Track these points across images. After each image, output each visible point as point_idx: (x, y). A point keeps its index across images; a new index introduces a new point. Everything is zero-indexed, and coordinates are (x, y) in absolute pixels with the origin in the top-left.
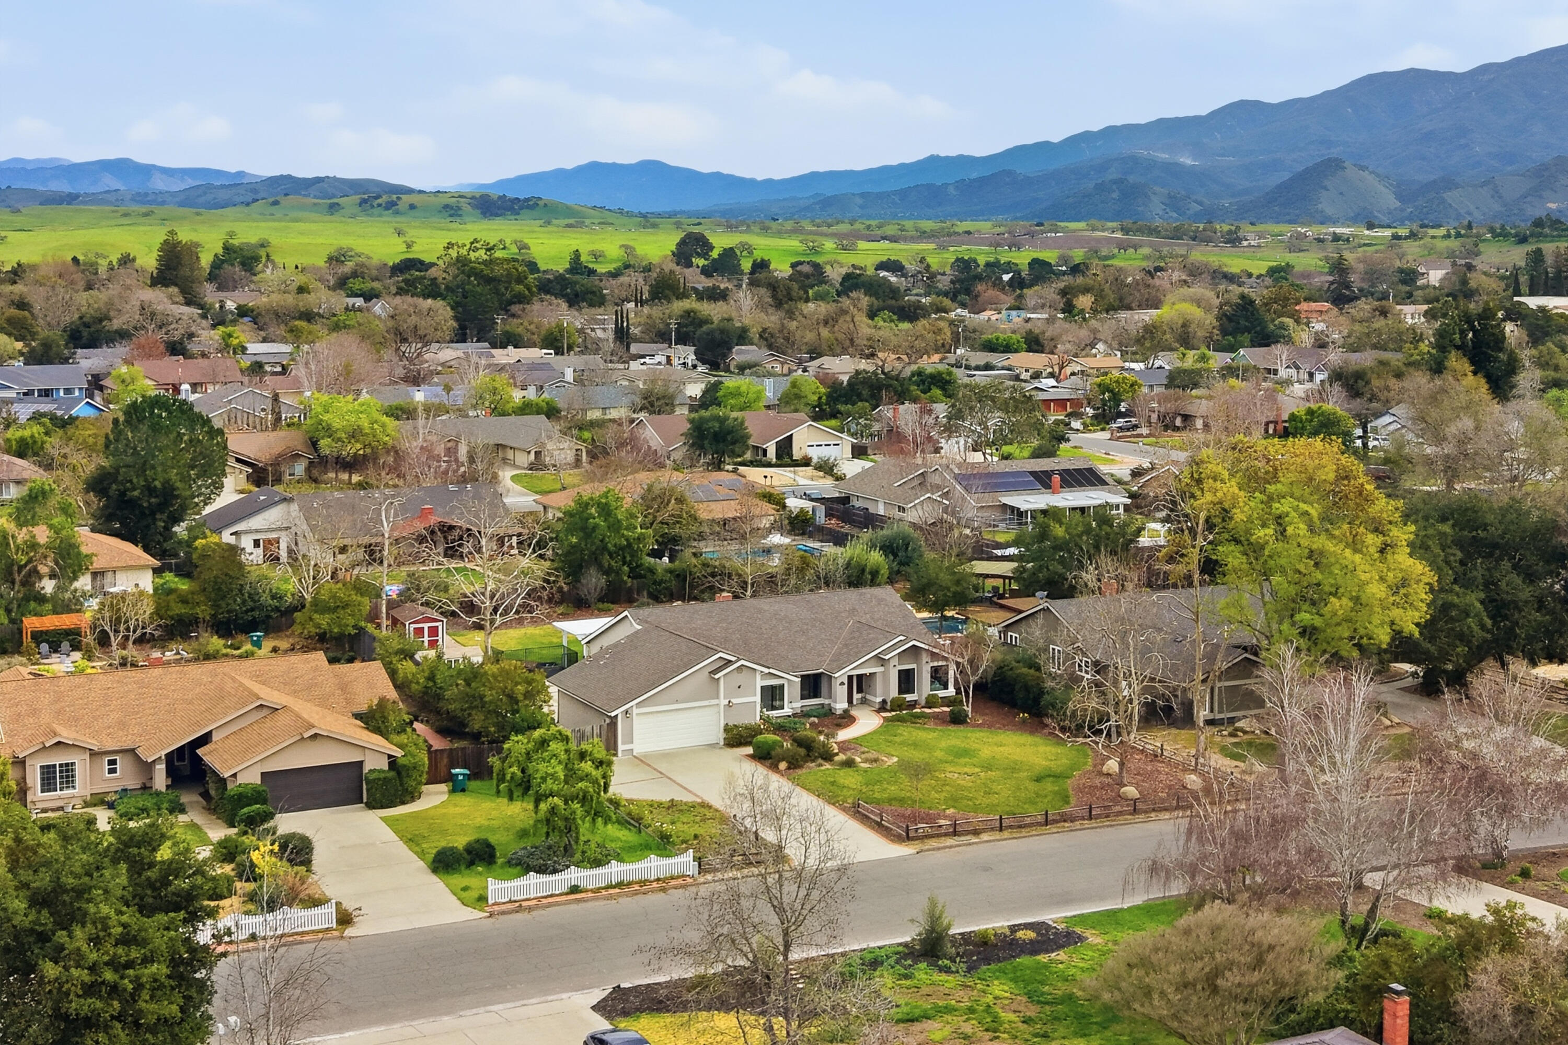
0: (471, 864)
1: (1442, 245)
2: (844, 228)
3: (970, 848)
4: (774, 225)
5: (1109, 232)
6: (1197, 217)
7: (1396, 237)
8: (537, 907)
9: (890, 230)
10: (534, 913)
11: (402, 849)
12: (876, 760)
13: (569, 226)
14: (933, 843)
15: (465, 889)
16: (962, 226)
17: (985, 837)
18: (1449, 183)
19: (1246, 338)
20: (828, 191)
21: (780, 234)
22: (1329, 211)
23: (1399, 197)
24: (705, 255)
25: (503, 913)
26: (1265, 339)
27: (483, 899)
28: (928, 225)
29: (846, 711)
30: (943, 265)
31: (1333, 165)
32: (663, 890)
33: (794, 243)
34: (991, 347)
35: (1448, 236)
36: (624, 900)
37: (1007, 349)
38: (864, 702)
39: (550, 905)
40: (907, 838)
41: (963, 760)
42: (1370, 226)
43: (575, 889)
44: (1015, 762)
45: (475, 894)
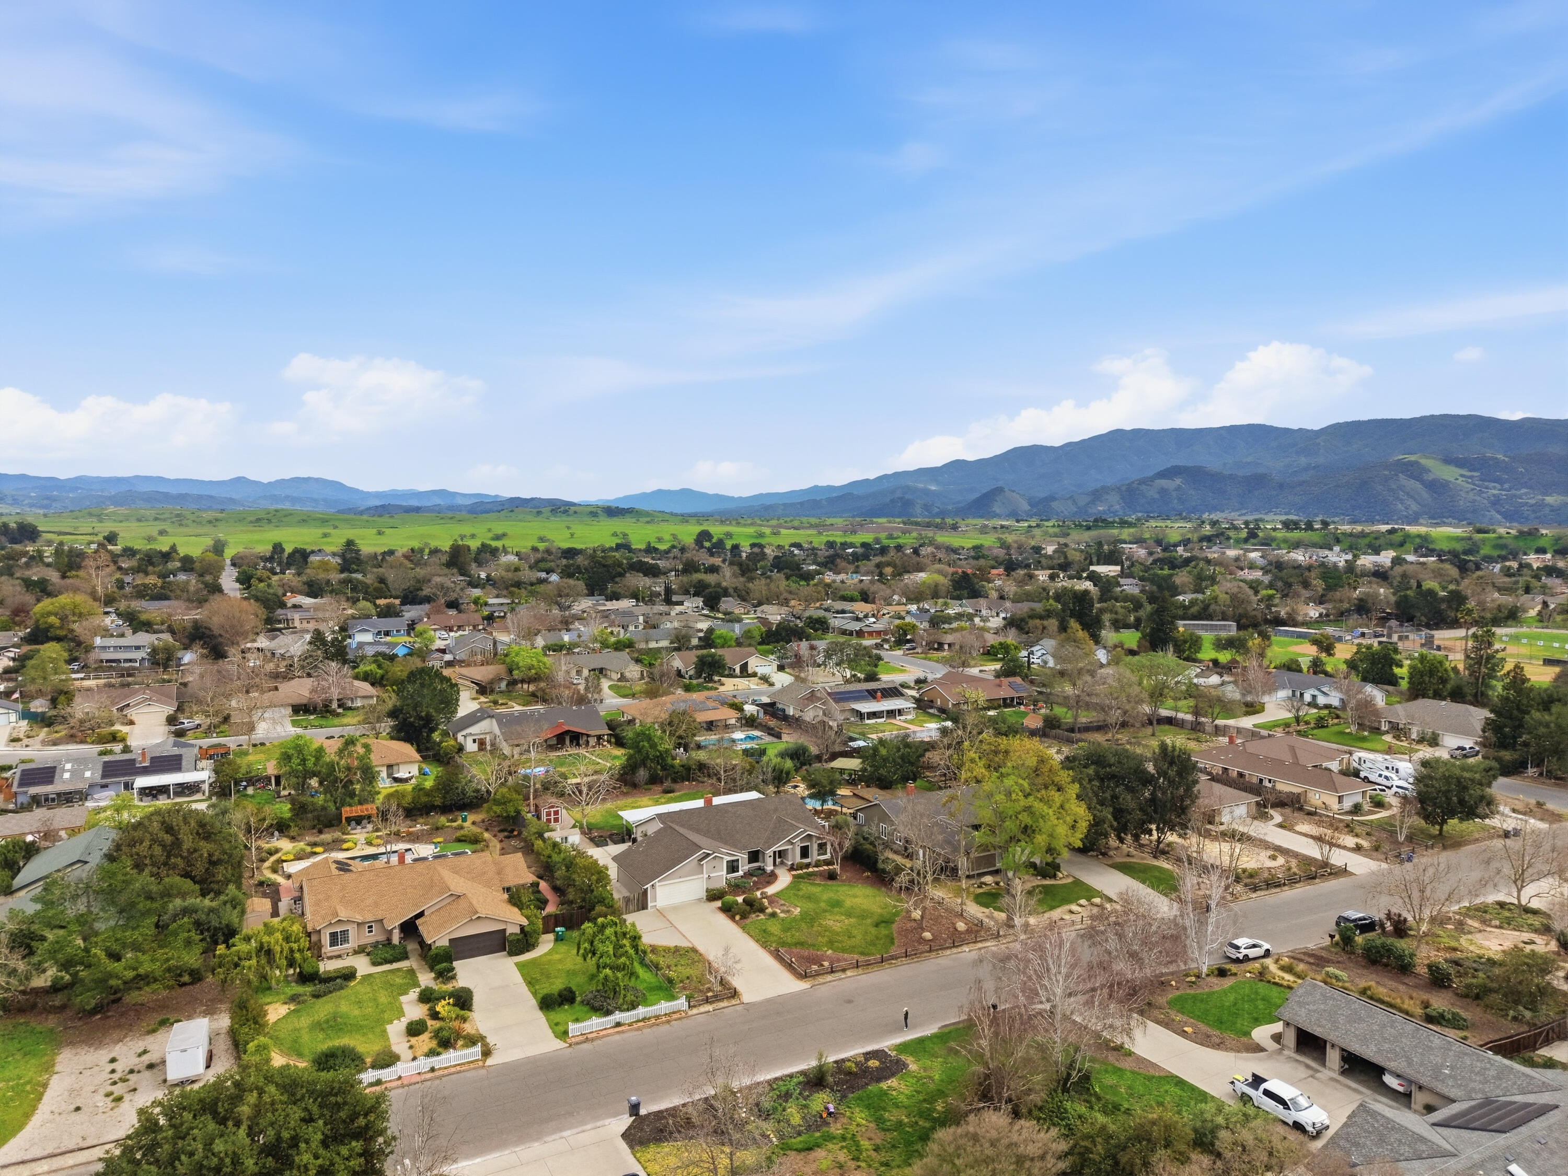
0: (561, 1004)
1: (1051, 530)
2: (774, 522)
3: (840, 982)
4: (742, 521)
5: (898, 523)
6: (937, 515)
7: (1030, 527)
8: (597, 1038)
9: (796, 523)
10: (595, 1043)
11: (524, 990)
12: (788, 911)
13: (648, 522)
14: (820, 980)
15: (557, 1024)
16: (829, 521)
17: (849, 973)
18: (1052, 498)
19: (965, 593)
20: (768, 502)
21: (745, 525)
22: (998, 511)
23: (1030, 505)
24: (710, 540)
25: (577, 1043)
26: (975, 594)
27: (566, 1033)
28: (813, 520)
29: (772, 872)
30: (820, 543)
31: (999, 490)
32: (668, 1022)
33: (751, 530)
34: (844, 598)
35: (1054, 526)
36: (646, 1031)
37: (852, 599)
38: (782, 863)
39: (604, 1036)
40: (803, 976)
41: (836, 910)
42: (1018, 521)
43: (618, 1024)
44: (864, 910)
45: (561, 1028)
